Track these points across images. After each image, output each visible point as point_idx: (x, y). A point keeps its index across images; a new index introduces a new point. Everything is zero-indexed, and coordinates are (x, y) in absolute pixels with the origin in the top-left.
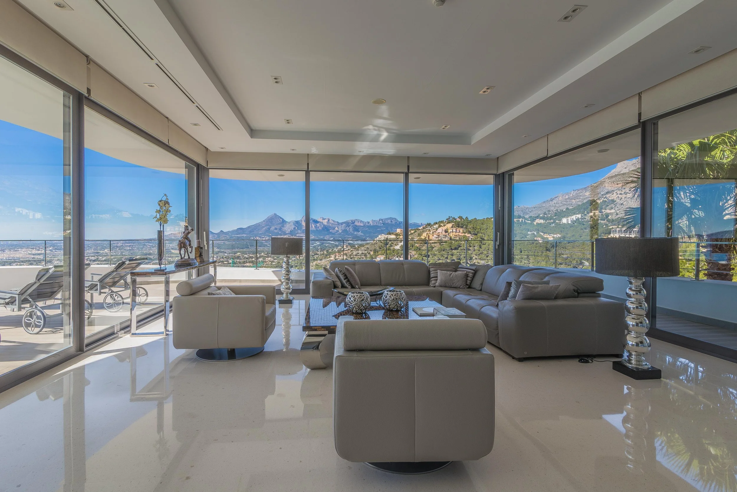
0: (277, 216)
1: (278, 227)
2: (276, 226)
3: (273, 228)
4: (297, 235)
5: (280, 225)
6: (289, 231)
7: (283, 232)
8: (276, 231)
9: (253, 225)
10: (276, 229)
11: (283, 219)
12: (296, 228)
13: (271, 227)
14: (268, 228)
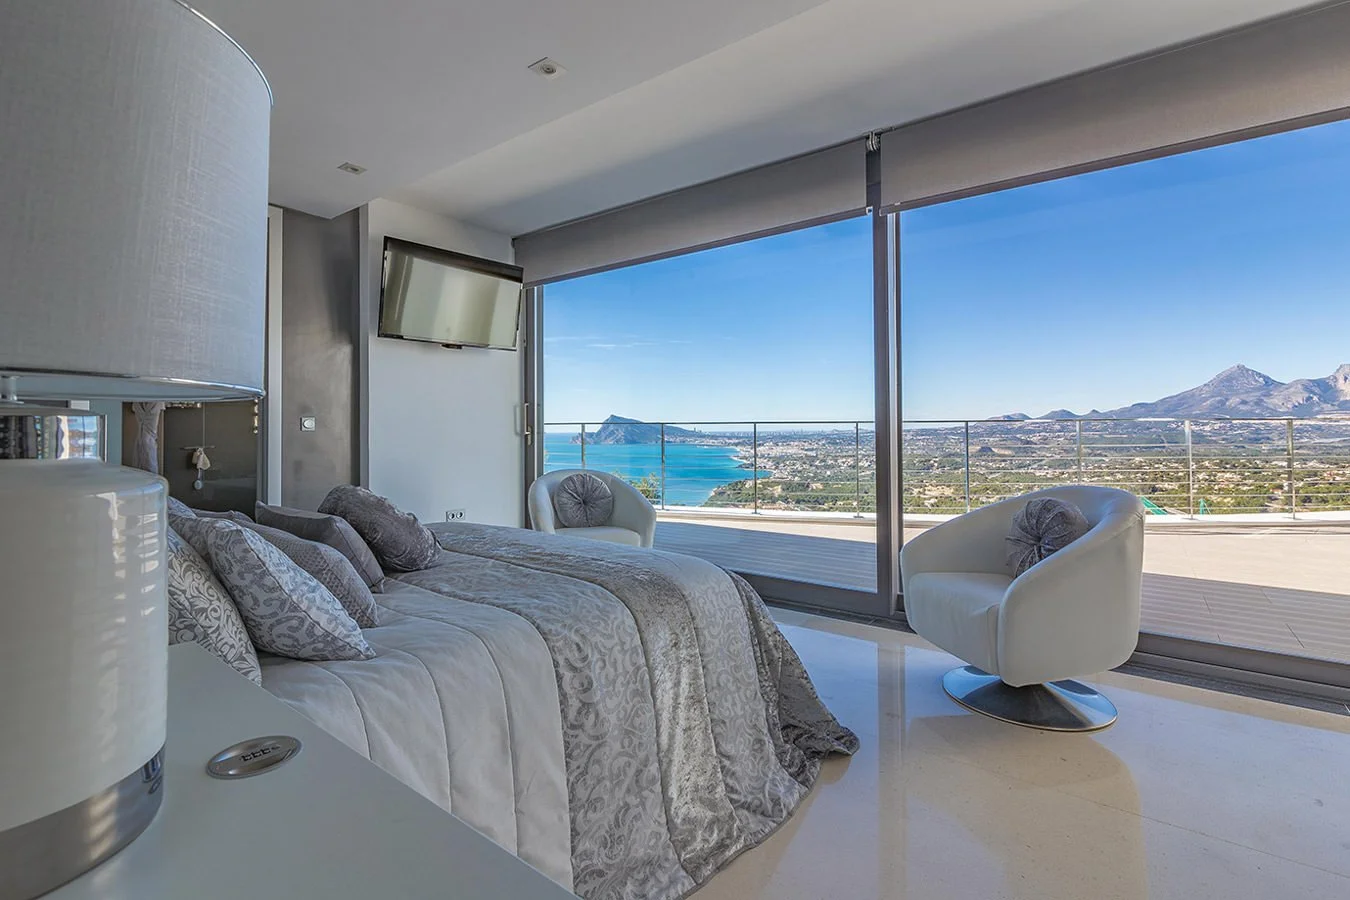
0: (1248, 370)
1: (1252, 398)
2: (1244, 397)
3: (1233, 401)
4: (1318, 417)
5: (1258, 394)
6: (1290, 406)
7: (1268, 408)
8: (1243, 408)
9: (1177, 396)
10: (1244, 402)
11: (1267, 379)
12: (1315, 398)
13: (1227, 400)
14: (1219, 402)
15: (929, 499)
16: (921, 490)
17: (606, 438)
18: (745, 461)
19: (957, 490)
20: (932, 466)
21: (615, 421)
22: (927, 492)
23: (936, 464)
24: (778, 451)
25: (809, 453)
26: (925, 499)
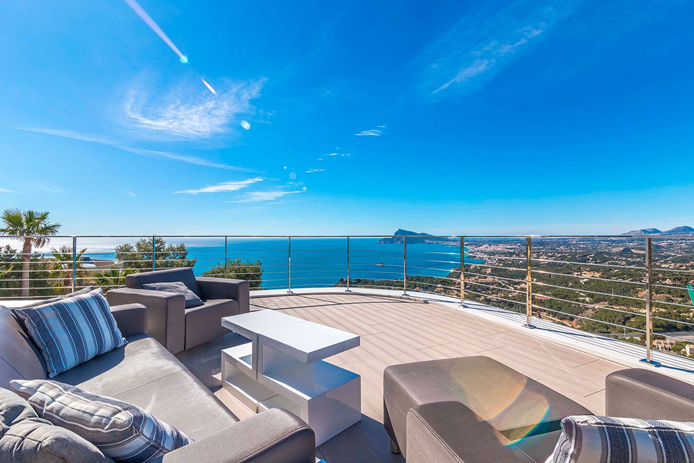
15: (583, 279)
16: (579, 274)
17: (396, 241)
18: (471, 254)
19: (603, 274)
20: (589, 259)
21: (400, 232)
22: (583, 275)
23: (591, 259)
24: (492, 248)
25: (510, 250)
26: (581, 279)
